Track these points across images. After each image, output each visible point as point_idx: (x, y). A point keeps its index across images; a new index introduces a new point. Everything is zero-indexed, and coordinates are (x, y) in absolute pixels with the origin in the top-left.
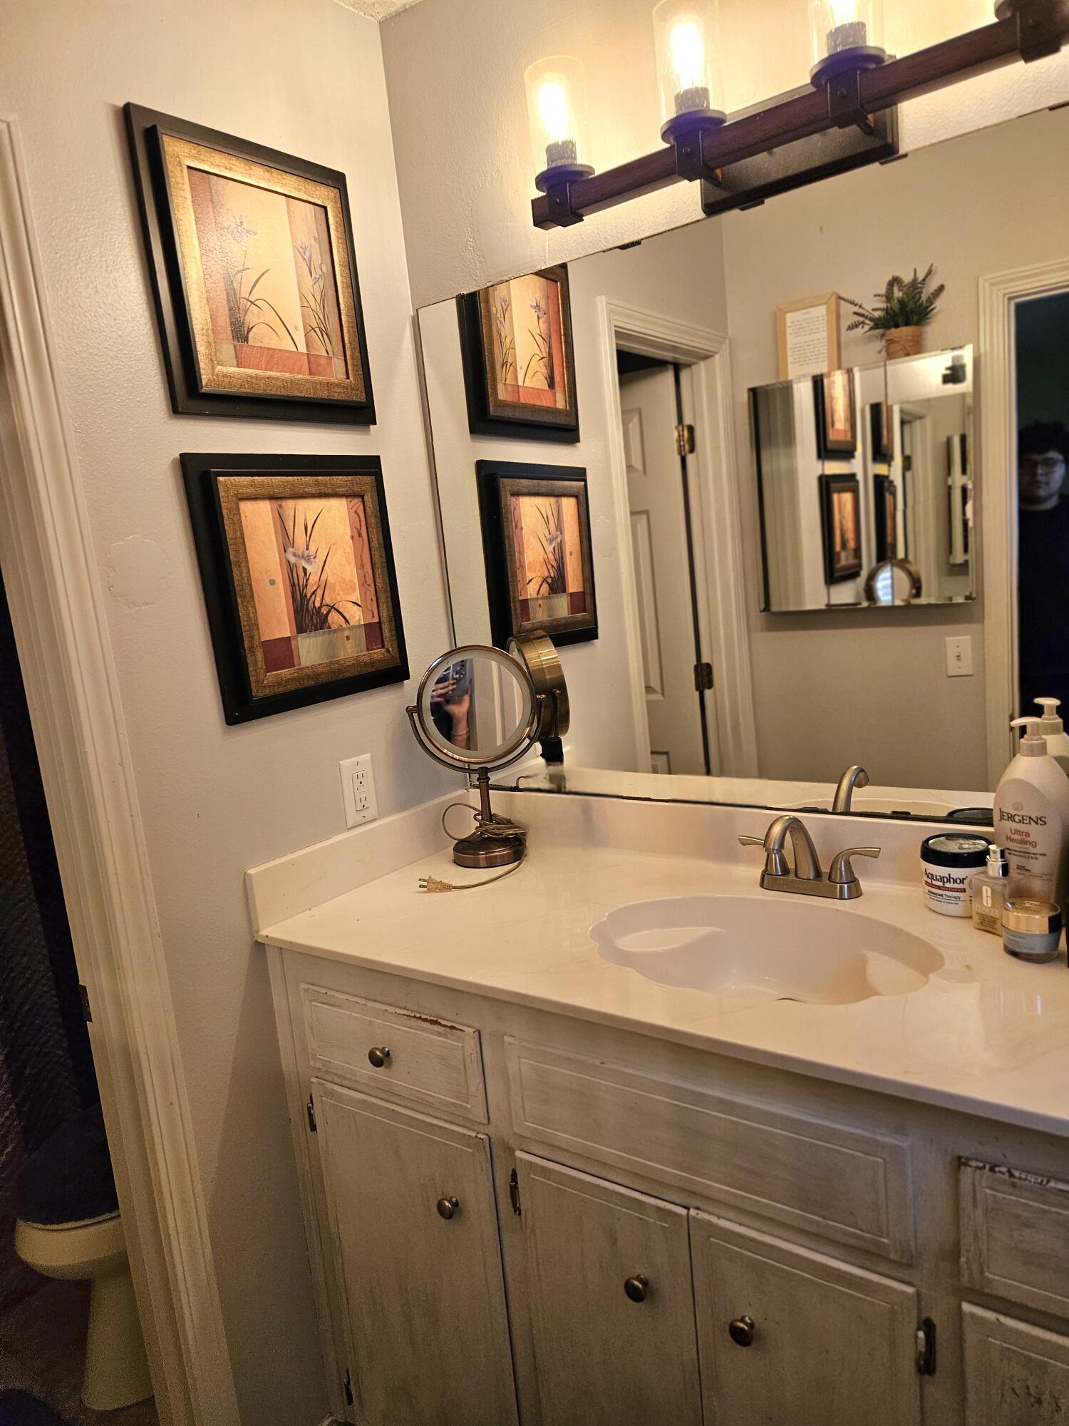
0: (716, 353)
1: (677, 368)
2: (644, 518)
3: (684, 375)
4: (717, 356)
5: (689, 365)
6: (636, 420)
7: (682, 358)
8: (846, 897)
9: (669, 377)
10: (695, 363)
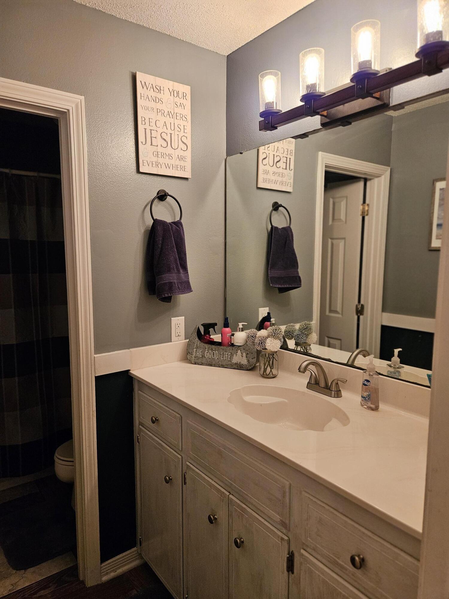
0: (382, 175)
1: (366, 180)
2: (343, 241)
3: (368, 183)
4: (383, 177)
5: (370, 180)
6: (345, 201)
7: (368, 177)
8: (333, 396)
9: (362, 184)
10: (373, 179)
